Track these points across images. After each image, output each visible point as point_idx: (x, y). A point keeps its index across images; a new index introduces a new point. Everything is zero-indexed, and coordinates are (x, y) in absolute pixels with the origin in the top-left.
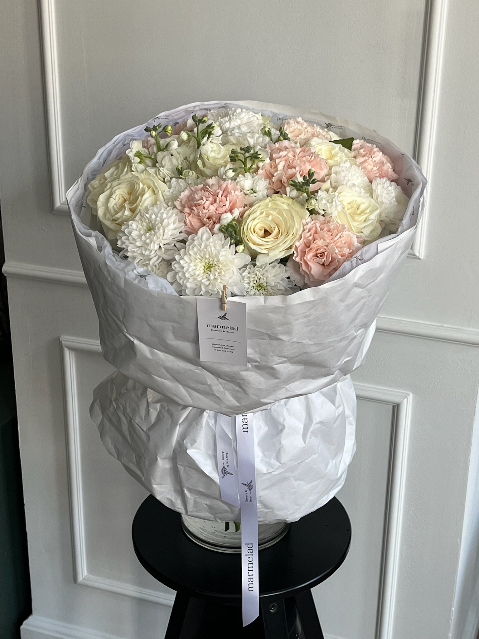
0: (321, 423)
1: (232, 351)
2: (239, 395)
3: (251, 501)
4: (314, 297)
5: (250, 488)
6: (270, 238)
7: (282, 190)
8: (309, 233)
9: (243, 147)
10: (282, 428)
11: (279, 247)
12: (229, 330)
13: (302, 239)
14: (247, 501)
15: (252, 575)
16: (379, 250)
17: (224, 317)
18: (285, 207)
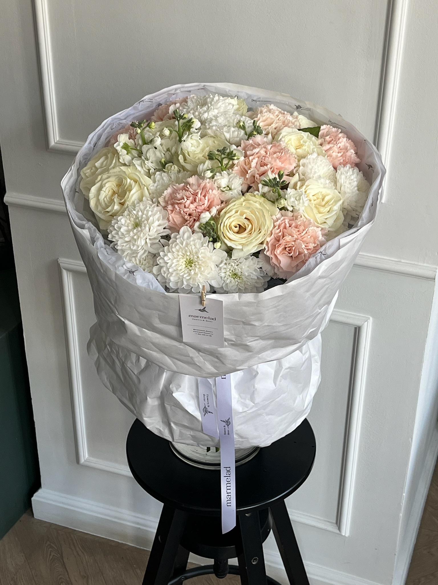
0: (289, 368)
1: (210, 335)
2: (218, 365)
3: (228, 434)
4: (282, 293)
5: (228, 424)
6: (245, 234)
7: (254, 185)
8: (279, 230)
9: (219, 149)
10: (256, 374)
11: (252, 242)
12: (208, 320)
13: (273, 235)
14: (225, 434)
15: (230, 493)
16: (341, 244)
17: (204, 310)
18: (257, 205)
